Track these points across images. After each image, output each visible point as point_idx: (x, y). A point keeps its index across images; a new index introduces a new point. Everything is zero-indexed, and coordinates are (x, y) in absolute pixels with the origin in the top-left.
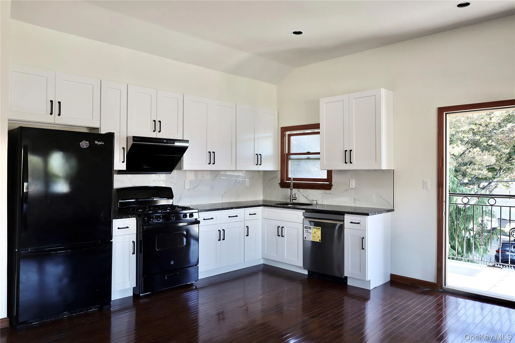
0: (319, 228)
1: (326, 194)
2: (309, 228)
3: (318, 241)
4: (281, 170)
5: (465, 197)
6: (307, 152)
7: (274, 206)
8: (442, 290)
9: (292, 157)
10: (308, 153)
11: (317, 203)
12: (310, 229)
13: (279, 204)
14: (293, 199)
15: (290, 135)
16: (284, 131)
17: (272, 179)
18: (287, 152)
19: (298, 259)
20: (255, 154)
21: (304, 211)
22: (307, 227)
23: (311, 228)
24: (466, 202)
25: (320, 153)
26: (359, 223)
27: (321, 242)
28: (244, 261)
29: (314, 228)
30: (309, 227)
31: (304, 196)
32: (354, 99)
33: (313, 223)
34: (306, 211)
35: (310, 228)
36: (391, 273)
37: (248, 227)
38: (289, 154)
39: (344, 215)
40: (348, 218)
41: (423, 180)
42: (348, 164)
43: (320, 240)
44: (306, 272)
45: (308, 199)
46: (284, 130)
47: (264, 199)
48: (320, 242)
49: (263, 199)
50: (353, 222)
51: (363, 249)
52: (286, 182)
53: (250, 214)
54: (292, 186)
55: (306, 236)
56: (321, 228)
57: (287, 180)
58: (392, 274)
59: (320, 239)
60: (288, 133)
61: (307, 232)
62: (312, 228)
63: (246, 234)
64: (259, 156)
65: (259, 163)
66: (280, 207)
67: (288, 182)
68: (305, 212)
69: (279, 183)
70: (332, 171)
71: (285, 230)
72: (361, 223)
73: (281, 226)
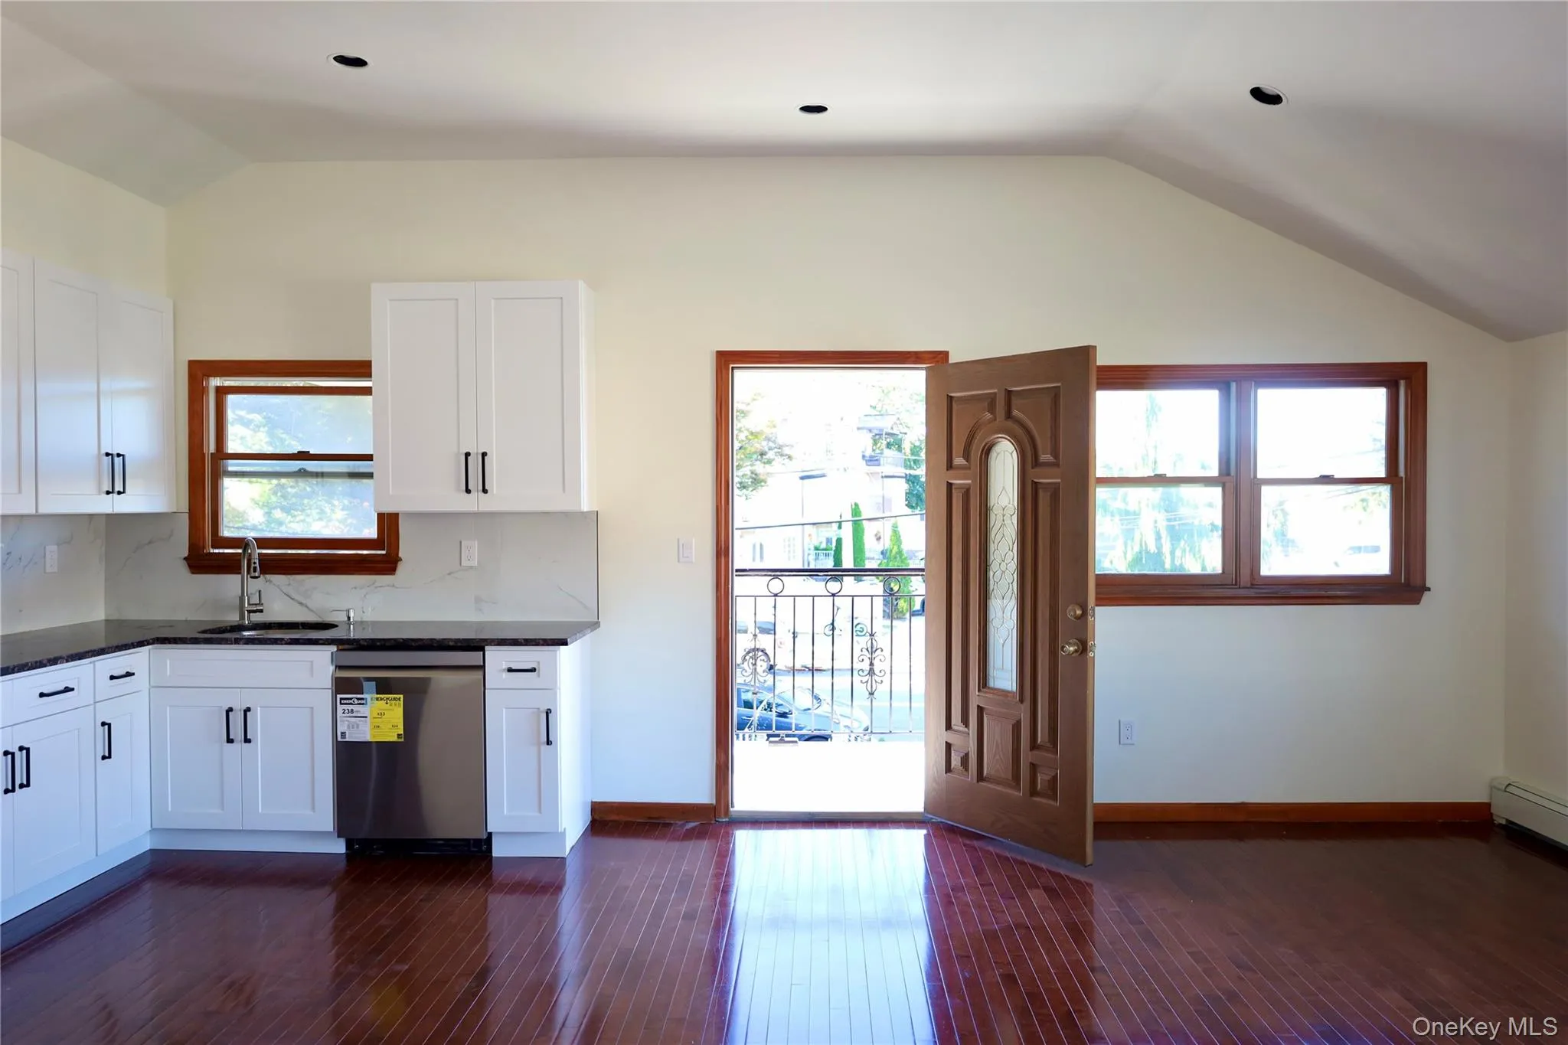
0: (395, 699)
1: (376, 587)
2: (356, 702)
3: (394, 739)
4: (189, 510)
5: (776, 577)
6: (299, 452)
7: (196, 639)
8: (727, 820)
9: (233, 466)
10: (303, 456)
11: (349, 618)
12: (363, 704)
13: (209, 630)
14: (249, 612)
15: (222, 392)
16: (204, 375)
17: (150, 543)
18: (212, 449)
19: (313, 808)
20: (103, 451)
21: (334, 648)
22: (351, 699)
23: (364, 702)
24: (776, 591)
25: (372, 455)
26: (533, 670)
27: (403, 740)
28: (97, 855)
29: (377, 699)
30: (358, 699)
31: (293, 599)
32: (494, 299)
33: (374, 683)
34: (340, 647)
35: (360, 702)
36: (594, 800)
37: (109, 725)
38: (221, 455)
39: (482, 649)
40: (496, 659)
41: (678, 540)
42: (474, 494)
43: (399, 735)
44: (339, 847)
45: (306, 606)
46: (199, 371)
47: (110, 618)
48: (400, 740)
49: (106, 615)
50: (513, 668)
51: (549, 742)
52: (211, 551)
53: (112, 678)
54: (257, 565)
55: (346, 728)
56: (402, 696)
57: (214, 547)
58: (596, 802)
59: (402, 732)
60: (215, 382)
61: (350, 714)
62: (369, 700)
63: (102, 750)
64: (118, 461)
65: (118, 487)
66: (226, 641)
67: (216, 551)
68: (338, 650)
69: (185, 559)
70: (398, 514)
71: (257, 720)
72: (542, 669)
73: (239, 706)
